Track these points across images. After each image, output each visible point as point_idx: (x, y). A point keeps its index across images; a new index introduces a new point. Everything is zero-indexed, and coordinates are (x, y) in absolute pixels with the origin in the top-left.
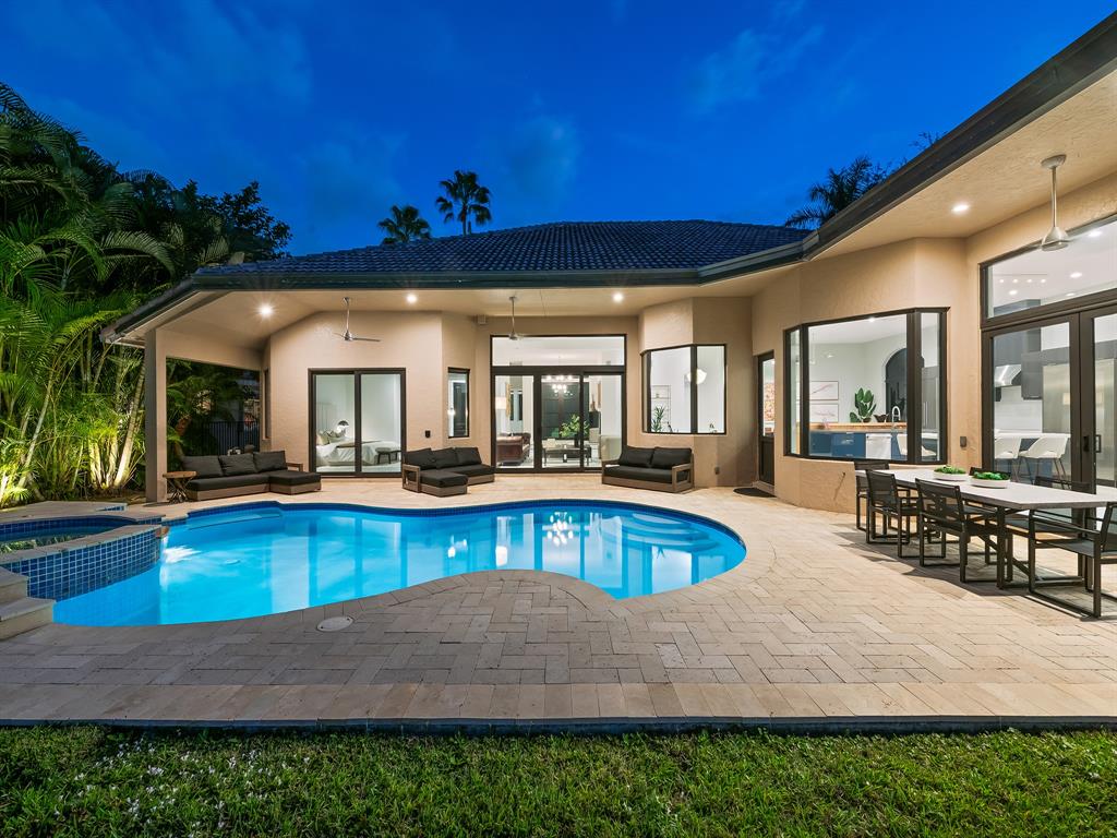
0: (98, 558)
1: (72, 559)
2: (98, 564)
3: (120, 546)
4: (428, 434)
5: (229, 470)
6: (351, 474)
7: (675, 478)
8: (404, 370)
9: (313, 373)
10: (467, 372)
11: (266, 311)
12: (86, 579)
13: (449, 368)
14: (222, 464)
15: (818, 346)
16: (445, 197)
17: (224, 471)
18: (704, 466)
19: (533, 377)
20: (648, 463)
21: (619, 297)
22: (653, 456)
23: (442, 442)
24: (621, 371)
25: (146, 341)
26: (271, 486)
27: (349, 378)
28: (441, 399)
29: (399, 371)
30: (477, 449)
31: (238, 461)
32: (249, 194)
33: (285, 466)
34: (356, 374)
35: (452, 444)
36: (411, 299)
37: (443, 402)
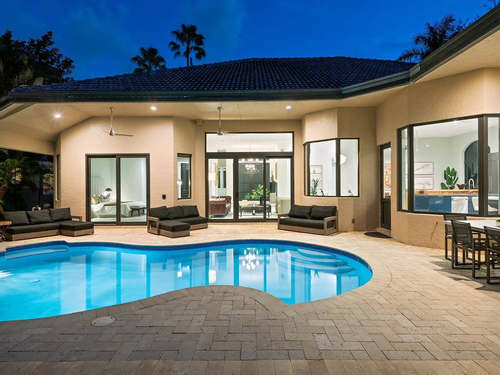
4: (164, 197)
5: (33, 220)
6: (114, 223)
7: (325, 226)
8: (149, 155)
9: (89, 157)
10: (190, 156)
11: (58, 116)
13: (178, 154)
14: (29, 216)
15: (420, 139)
16: (175, 42)
17: (30, 221)
18: (345, 217)
19: (232, 160)
20: (308, 216)
21: (289, 108)
22: (311, 211)
23: (173, 202)
24: (290, 156)
26: (61, 231)
27: (112, 160)
28: (173, 174)
29: (146, 156)
30: (196, 207)
31: (39, 215)
32: (46, 40)
33: (70, 219)
34: (117, 157)
35: (180, 204)
36: (154, 108)
37: (174, 176)
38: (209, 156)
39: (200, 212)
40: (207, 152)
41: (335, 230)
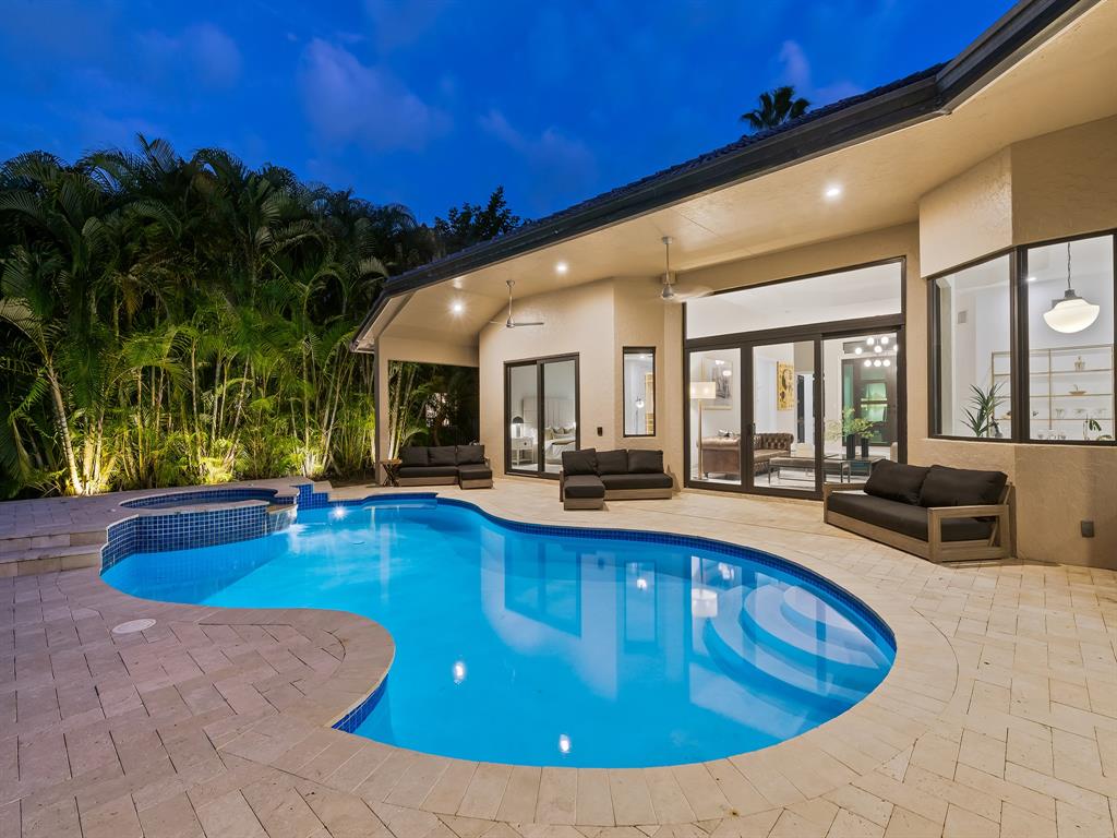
0: (207, 523)
1: (186, 520)
2: (207, 527)
3: (226, 516)
4: (600, 431)
5: (433, 460)
6: (534, 472)
7: (935, 530)
8: (578, 355)
9: (508, 366)
10: (652, 350)
11: (458, 308)
12: (197, 538)
13: (623, 347)
14: (429, 455)
17: (430, 461)
19: (739, 350)
20: (911, 496)
21: (833, 192)
22: (922, 483)
23: (613, 441)
24: (896, 325)
25: (375, 347)
26: (460, 479)
27: (534, 369)
28: (613, 388)
29: (575, 357)
30: (661, 453)
31: (442, 452)
32: (496, 201)
33: (482, 461)
34: (539, 364)
35: (628, 445)
36: (562, 268)
37: (616, 390)
38: (690, 346)
39: (672, 464)
40: (689, 337)
41: (996, 551)
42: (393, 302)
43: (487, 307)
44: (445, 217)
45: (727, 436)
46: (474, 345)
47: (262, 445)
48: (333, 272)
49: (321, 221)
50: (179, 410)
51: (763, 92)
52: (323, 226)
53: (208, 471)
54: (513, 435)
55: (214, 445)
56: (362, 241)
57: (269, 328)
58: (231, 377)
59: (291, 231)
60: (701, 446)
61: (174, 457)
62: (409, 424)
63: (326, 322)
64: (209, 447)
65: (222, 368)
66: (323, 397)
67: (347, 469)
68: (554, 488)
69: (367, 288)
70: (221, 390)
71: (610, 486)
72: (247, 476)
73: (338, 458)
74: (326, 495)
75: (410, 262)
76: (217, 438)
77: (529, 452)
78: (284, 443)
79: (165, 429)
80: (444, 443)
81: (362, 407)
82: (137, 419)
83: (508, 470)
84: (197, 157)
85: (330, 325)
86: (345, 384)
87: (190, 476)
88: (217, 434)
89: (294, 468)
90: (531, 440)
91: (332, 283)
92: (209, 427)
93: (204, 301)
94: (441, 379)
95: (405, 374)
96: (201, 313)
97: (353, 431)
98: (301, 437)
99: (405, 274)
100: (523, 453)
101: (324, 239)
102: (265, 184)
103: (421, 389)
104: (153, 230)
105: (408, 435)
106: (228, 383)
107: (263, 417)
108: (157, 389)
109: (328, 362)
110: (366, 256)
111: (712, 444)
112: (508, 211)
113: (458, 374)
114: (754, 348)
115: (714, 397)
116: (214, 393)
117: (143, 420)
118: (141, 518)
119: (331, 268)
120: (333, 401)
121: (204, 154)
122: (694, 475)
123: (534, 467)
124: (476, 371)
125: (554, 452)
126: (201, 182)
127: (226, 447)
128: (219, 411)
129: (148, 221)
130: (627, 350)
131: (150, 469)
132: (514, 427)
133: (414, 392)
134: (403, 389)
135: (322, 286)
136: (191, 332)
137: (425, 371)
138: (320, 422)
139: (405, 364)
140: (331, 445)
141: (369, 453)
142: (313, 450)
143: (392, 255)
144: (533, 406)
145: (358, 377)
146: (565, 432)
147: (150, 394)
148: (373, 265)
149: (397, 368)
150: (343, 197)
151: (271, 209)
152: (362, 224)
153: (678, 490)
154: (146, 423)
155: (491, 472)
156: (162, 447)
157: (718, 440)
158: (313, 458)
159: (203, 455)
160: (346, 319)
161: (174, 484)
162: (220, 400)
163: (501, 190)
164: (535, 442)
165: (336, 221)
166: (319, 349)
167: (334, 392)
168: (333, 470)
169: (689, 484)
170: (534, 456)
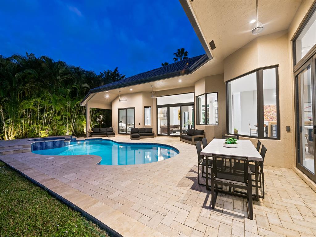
3: (55, 142)
4: (139, 124)
5: (101, 131)
6: (125, 134)
7: (193, 140)
8: (135, 108)
9: (119, 109)
10: (150, 107)
11: (107, 96)
14: (100, 130)
18: (209, 136)
19: (167, 108)
21: (180, 81)
23: (142, 126)
24: (193, 104)
25: (87, 105)
26: (107, 135)
27: (125, 110)
28: (142, 115)
29: (134, 108)
30: (152, 129)
31: (103, 129)
32: (116, 70)
33: (113, 131)
34: (126, 109)
35: (145, 127)
36: (131, 90)
37: (143, 115)
38: (158, 107)
39: (154, 131)
40: (158, 105)
42: (92, 95)
43: (114, 96)
44: (103, 72)
45: (166, 125)
46: (111, 105)
47: (56, 128)
48: (76, 87)
49: (73, 75)
50: (34, 119)
51: (178, 49)
52: (74, 76)
53: (41, 134)
54: (120, 125)
55: (44, 128)
56: (83, 79)
57: (60, 100)
58: (48, 111)
59: (65, 76)
60: (160, 127)
61: (32, 131)
62: (94, 123)
63: (73, 98)
64: (42, 128)
65: (46, 109)
66: (72, 116)
67: (78, 133)
68: (129, 136)
69: (84, 90)
70: (46, 114)
71: (141, 135)
72: (51, 136)
73: (75, 131)
74: (75, 139)
75: (95, 85)
76: (44, 126)
77: (124, 129)
78: (61, 127)
79: (30, 124)
80: (102, 127)
81: (82, 119)
82: (23, 121)
83: (119, 133)
84: (41, 58)
85: (74, 99)
86: (77, 113)
87: (37, 135)
88: (44, 125)
89: (64, 134)
90: (124, 126)
91: (75, 89)
92: (42, 123)
93: (43, 93)
94: (102, 112)
95: (93, 111)
96: (42, 96)
97: (79, 124)
98: (66, 126)
99: (95, 88)
100: (122, 129)
101: (74, 79)
102: (59, 65)
103: (97, 115)
104: (32, 76)
105: (93, 125)
106: (47, 113)
107: (57, 121)
108: (28, 114)
109: (74, 108)
110: (84, 83)
111: (163, 127)
112: (119, 73)
113: (106, 111)
114: (170, 108)
115: (163, 117)
116: (44, 115)
117: (24, 122)
118: (36, 143)
119: (76, 85)
120: (74, 117)
121: (43, 57)
122: (159, 133)
123: (125, 133)
124: (111, 110)
125: (129, 129)
126: (43, 65)
127: (47, 128)
128: (45, 119)
129: (30, 74)
130: (145, 107)
131: (26, 134)
132: (120, 123)
133: (95, 115)
134: (92, 114)
135: (73, 90)
136: (39, 100)
137: (98, 110)
138: (71, 122)
139: (93, 108)
140: (74, 128)
141: (83, 130)
142: (69, 129)
143: (91, 83)
144: (124, 119)
145: (81, 111)
146: (132, 125)
147: (26, 115)
148: (86, 85)
149: (91, 109)
150: (78, 68)
151: (61, 72)
152: (83, 75)
153: (155, 136)
154: (25, 122)
155: (115, 133)
156: (29, 128)
157: (164, 126)
158: (69, 131)
159: (40, 130)
160: (78, 97)
161: (33, 137)
162: (45, 116)
163: (117, 68)
164: (125, 127)
165: (76, 74)
166: (71, 105)
167: (75, 115)
168: (74, 134)
169: (158, 135)
170: (125, 130)
